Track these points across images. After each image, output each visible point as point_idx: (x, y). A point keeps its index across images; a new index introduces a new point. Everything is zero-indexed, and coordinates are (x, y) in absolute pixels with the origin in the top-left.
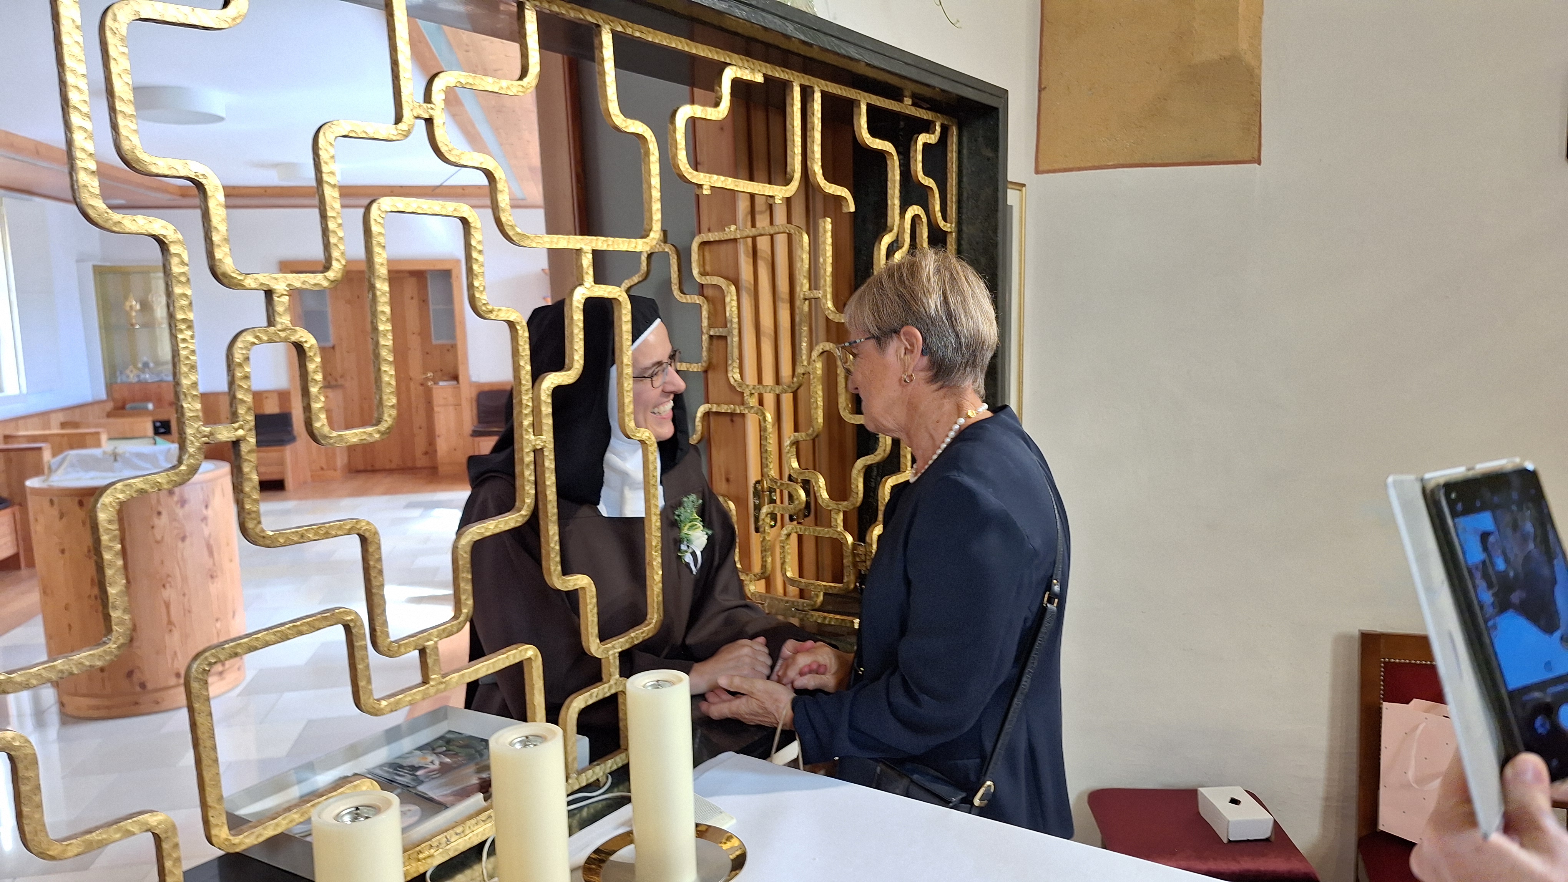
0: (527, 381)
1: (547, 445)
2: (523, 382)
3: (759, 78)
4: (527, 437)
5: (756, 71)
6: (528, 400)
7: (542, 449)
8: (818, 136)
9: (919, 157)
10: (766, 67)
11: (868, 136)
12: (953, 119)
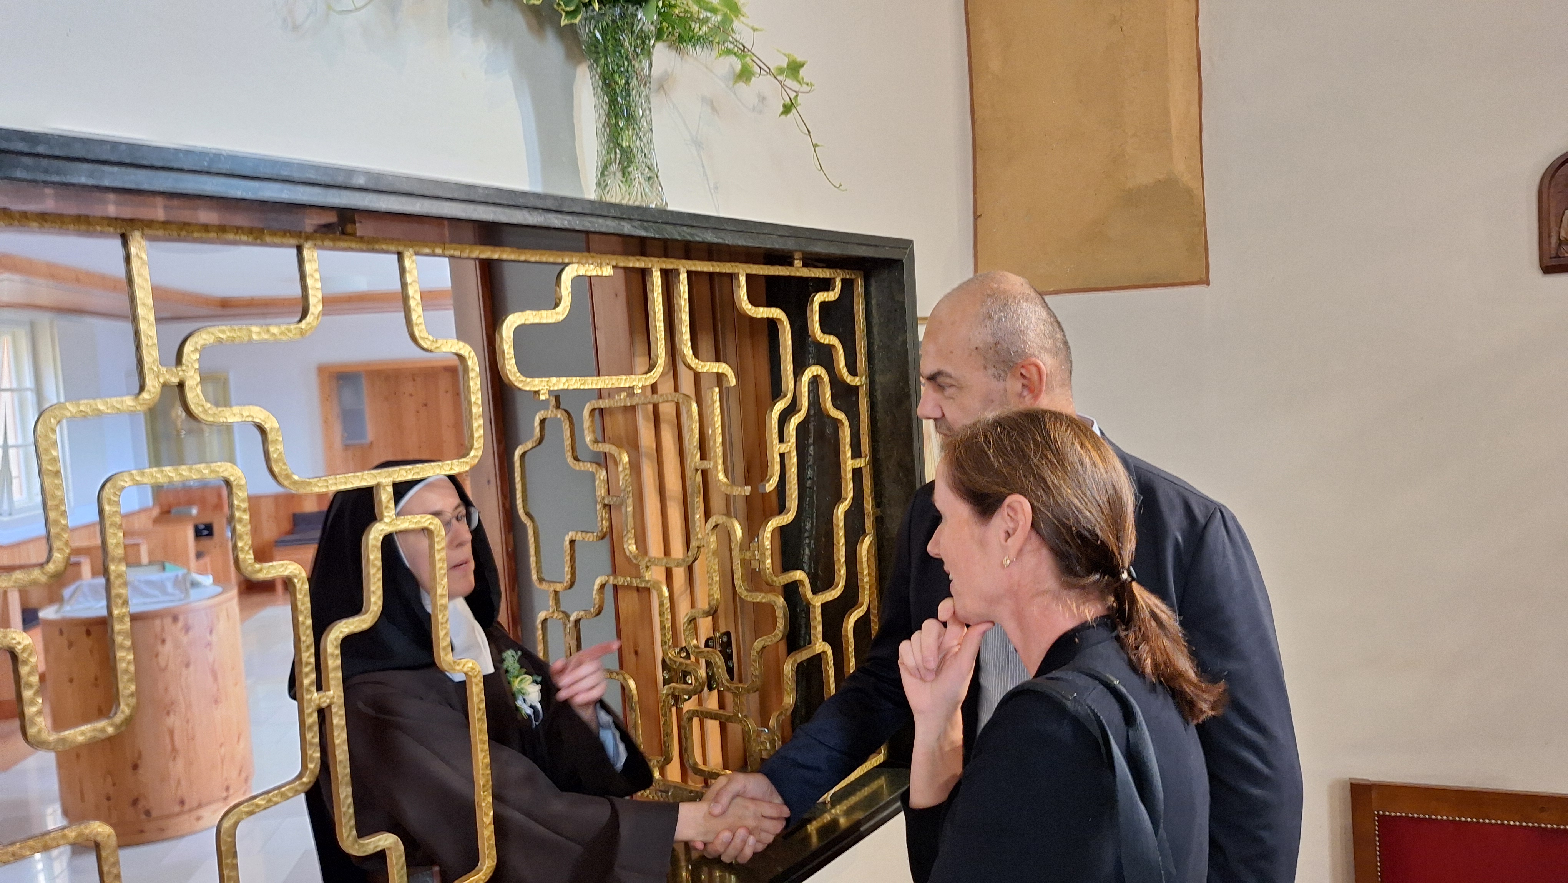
0: (307, 636)
1: (335, 700)
2: (303, 638)
3: (608, 271)
4: (309, 697)
5: (604, 264)
6: (309, 657)
7: (329, 706)
8: (685, 317)
9: (816, 317)
10: (617, 260)
11: (750, 306)
12: (858, 273)
